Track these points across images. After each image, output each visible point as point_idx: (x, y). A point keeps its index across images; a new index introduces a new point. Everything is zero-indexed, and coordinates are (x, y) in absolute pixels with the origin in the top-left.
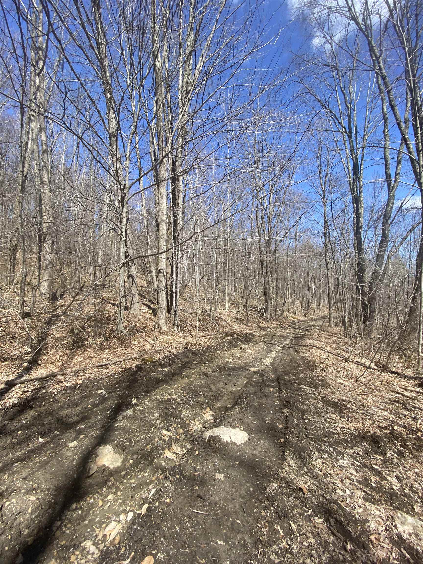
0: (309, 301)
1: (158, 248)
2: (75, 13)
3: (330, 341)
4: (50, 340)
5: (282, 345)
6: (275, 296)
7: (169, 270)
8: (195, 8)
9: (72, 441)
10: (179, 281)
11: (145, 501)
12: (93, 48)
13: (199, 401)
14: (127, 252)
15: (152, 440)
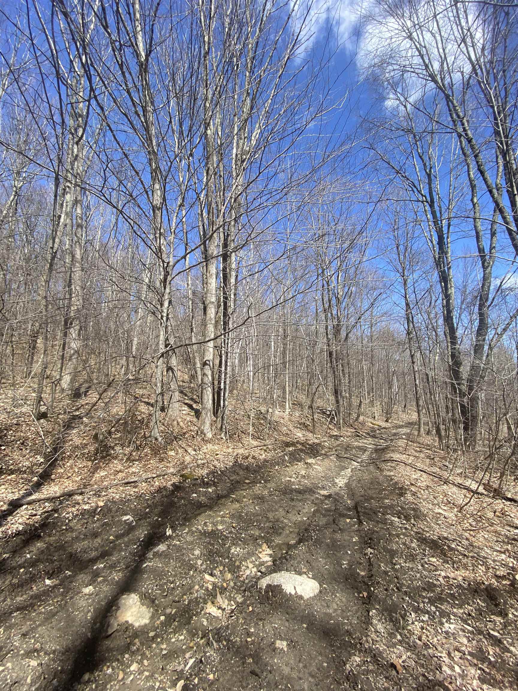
0: (391, 402)
1: (204, 335)
2: (120, 78)
3: (422, 455)
4: (67, 447)
5: (359, 460)
6: (347, 395)
7: (217, 362)
8: (252, 72)
9: (87, 586)
10: (228, 376)
11: (180, 675)
12: (138, 115)
13: (253, 535)
14: (167, 339)
15: (191, 589)
